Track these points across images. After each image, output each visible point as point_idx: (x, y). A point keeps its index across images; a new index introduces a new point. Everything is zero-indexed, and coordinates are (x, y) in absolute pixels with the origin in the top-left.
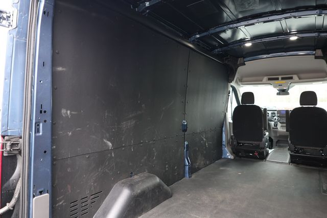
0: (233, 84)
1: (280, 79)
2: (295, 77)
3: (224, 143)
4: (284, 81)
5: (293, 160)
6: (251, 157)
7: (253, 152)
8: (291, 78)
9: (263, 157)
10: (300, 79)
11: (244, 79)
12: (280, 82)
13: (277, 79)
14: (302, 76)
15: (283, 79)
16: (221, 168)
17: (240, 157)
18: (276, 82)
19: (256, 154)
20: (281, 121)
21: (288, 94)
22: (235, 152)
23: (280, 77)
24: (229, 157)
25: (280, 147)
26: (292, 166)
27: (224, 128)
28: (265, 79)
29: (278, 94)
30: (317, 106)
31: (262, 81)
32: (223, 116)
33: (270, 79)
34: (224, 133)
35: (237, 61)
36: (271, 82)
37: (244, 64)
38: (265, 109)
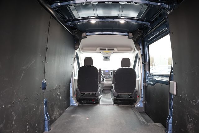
0: (77, 51)
1: (107, 50)
3: (71, 95)
4: (109, 52)
5: (116, 102)
7: (91, 99)
8: (113, 50)
9: (97, 102)
10: (118, 50)
11: (84, 48)
12: (107, 51)
13: (105, 50)
14: (119, 48)
15: (108, 50)
16: (73, 116)
17: (82, 103)
19: (93, 100)
20: (106, 77)
21: (109, 60)
22: (79, 100)
23: (107, 49)
24: (75, 105)
25: (105, 93)
26: (115, 107)
27: (71, 84)
28: (98, 49)
29: (103, 60)
30: (130, 67)
31: (96, 50)
32: (71, 74)
33: (101, 49)
34: (71, 87)
35: (82, 34)
36: (102, 51)
37: (86, 37)
38: (100, 69)
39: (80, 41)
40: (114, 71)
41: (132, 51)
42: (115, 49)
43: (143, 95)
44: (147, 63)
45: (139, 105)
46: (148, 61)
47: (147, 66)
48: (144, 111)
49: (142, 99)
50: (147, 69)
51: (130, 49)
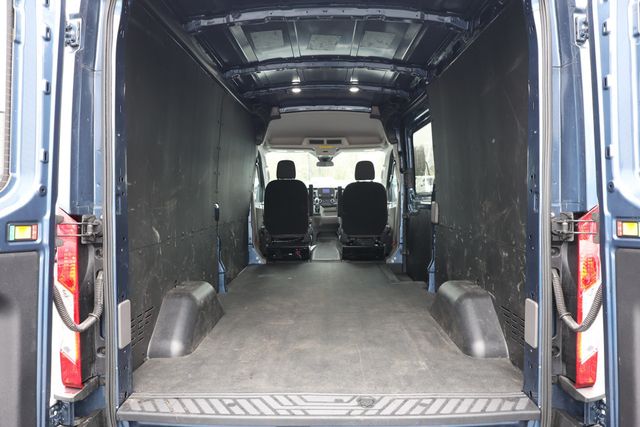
0: (260, 148)
1: (325, 142)
2: (344, 141)
3: (250, 241)
4: (330, 146)
5: (347, 256)
6: (291, 258)
7: (293, 251)
8: (339, 142)
9: (306, 256)
10: (350, 144)
11: (275, 140)
12: (325, 147)
13: (322, 142)
14: (353, 139)
15: (329, 142)
16: (261, 276)
17: (275, 260)
18: (320, 146)
19: (298, 253)
20: (324, 204)
21: (332, 164)
22: (266, 254)
23: (325, 140)
24: (260, 262)
25: (323, 241)
26: (345, 265)
27: (250, 218)
28: (306, 142)
29: (318, 164)
30: (374, 181)
31: (301, 144)
32: (249, 197)
33: (312, 142)
34: (250, 225)
35: (270, 111)
36: (314, 146)
37: (279, 117)
38: (311, 186)
39: (267, 126)
40: (340, 189)
41: (382, 145)
43: (403, 238)
44: (410, 171)
45: (395, 258)
46: (411, 166)
47: (409, 177)
48: (405, 271)
49: (401, 246)
50: (410, 184)
51: (376, 139)
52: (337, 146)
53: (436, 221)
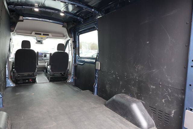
0: (11, 34)
1: (42, 34)
3: (7, 76)
5: (51, 80)
7: (28, 79)
8: (48, 35)
10: (52, 36)
12: (42, 36)
13: (41, 34)
14: (54, 34)
15: (44, 35)
17: (18, 84)
18: (40, 36)
19: (30, 80)
20: (39, 59)
22: (15, 81)
23: (42, 33)
24: (12, 86)
25: (39, 74)
26: (51, 84)
27: (7, 66)
28: (33, 33)
30: (65, 52)
31: (31, 34)
32: (7, 56)
33: (36, 34)
34: (7, 69)
35: (19, 18)
36: (37, 35)
37: (22, 21)
38: (38, 52)
39: (17, 24)
41: (65, 38)
42: (50, 34)
43: (73, 73)
44: (77, 48)
45: (70, 80)
46: (78, 47)
47: (77, 50)
48: (74, 85)
49: (73, 76)
50: (77, 53)
51: (62, 35)
52: (47, 36)
53: (99, 69)
